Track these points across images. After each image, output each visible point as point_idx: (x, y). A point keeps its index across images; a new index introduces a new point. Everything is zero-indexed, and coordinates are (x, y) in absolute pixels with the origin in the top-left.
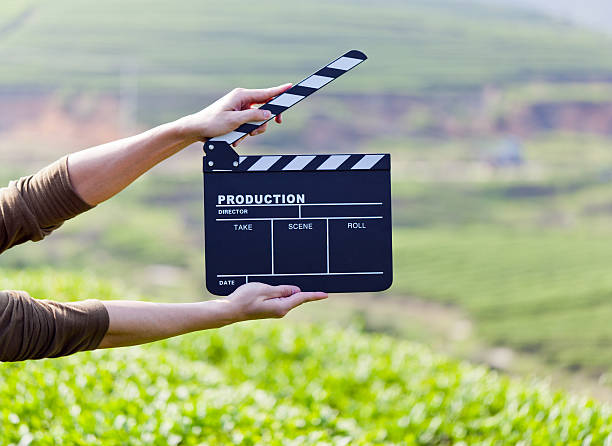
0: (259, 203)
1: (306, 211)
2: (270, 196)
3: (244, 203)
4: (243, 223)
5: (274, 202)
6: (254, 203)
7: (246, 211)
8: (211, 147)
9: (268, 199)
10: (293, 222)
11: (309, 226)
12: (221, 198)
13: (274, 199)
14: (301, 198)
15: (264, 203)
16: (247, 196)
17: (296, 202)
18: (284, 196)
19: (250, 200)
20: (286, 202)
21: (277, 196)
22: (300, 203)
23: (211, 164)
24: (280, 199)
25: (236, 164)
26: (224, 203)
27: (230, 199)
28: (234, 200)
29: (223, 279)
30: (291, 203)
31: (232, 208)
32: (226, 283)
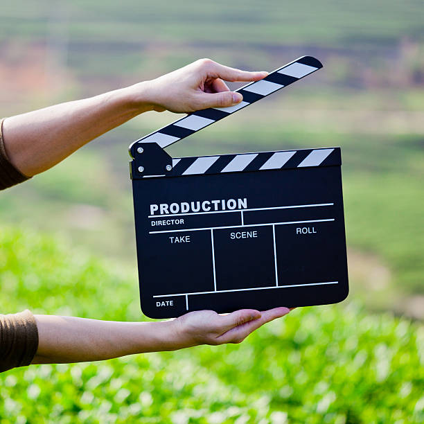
0: (196, 211)
1: (250, 217)
2: (209, 203)
3: (180, 212)
4: (179, 235)
5: (213, 209)
6: (191, 211)
7: (182, 221)
8: (140, 150)
9: (207, 206)
10: (235, 230)
11: (254, 234)
12: (153, 208)
13: (212, 206)
14: (243, 203)
15: (201, 210)
16: (183, 204)
17: (237, 208)
18: (223, 201)
19: (185, 208)
20: (227, 209)
21: (216, 202)
22: (242, 208)
23: (141, 169)
24: (220, 205)
25: (169, 168)
26: (157, 213)
27: (164, 207)
28: (169, 209)
29: (161, 300)
30: (232, 209)
31: (166, 219)
32: (163, 304)
